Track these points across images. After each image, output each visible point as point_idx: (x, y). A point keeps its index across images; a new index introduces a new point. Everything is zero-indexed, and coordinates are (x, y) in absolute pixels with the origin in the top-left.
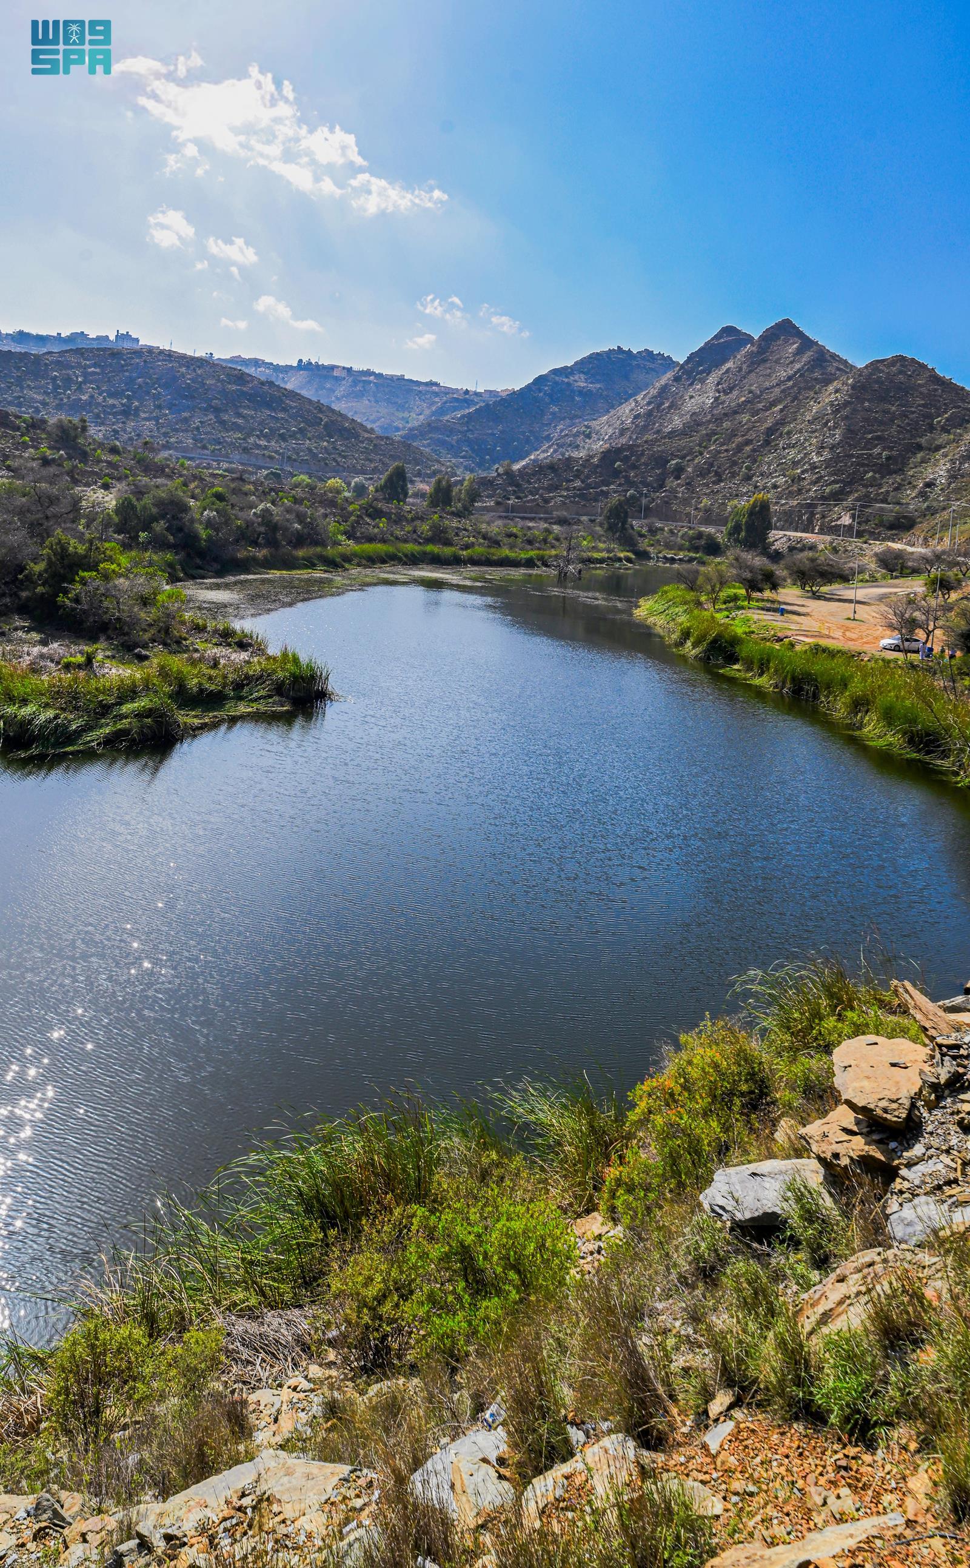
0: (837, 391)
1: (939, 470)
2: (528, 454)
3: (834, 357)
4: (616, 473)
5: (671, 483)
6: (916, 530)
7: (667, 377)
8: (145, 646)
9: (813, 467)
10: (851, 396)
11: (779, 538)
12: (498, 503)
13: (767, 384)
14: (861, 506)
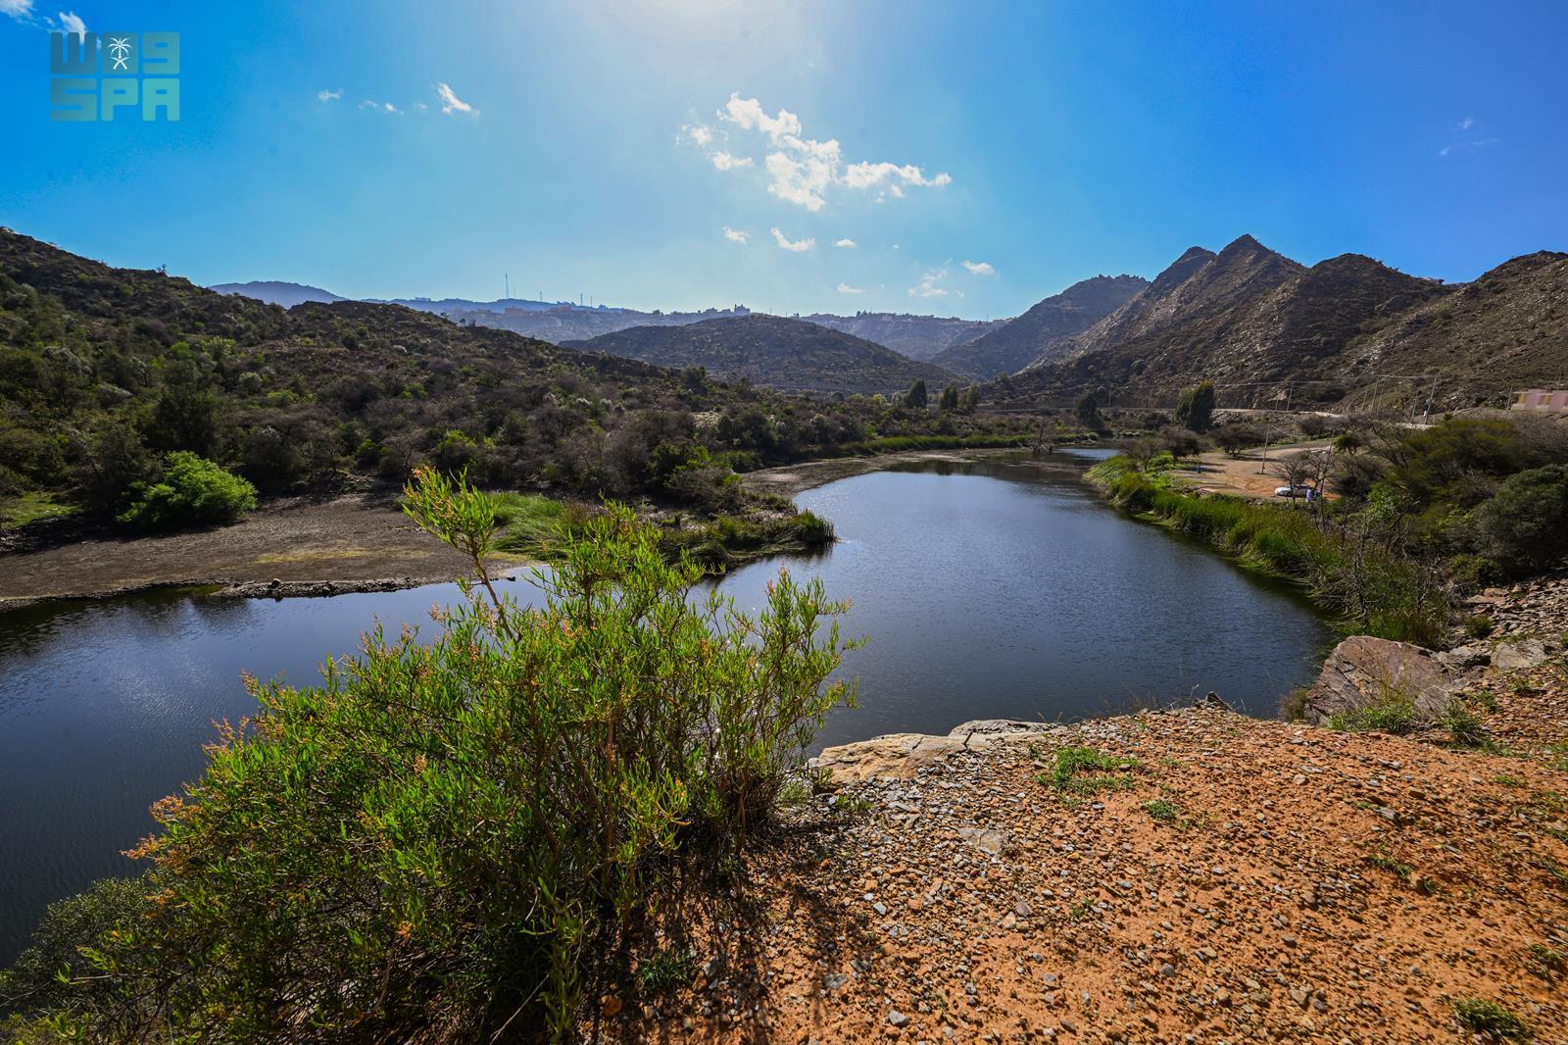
0: (1284, 291)
1: (1374, 351)
2: (1025, 365)
3: (1288, 262)
4: (1090, 374)
5: (1134, 378)
6: (1344, 401)
7: (1138, 295)
8: (716, 511)
9: (1256, 355)
10: (1296, 294)
11: (1220, 414)
12: (996, 403)
13: (1223, 292)
14: (1296, 384)
